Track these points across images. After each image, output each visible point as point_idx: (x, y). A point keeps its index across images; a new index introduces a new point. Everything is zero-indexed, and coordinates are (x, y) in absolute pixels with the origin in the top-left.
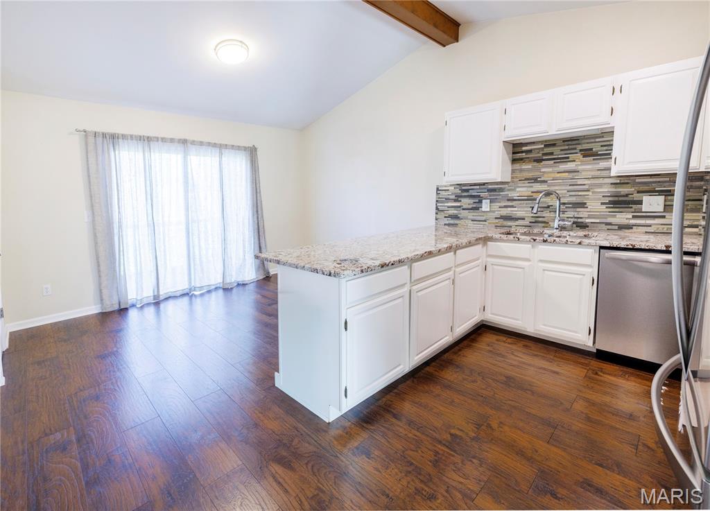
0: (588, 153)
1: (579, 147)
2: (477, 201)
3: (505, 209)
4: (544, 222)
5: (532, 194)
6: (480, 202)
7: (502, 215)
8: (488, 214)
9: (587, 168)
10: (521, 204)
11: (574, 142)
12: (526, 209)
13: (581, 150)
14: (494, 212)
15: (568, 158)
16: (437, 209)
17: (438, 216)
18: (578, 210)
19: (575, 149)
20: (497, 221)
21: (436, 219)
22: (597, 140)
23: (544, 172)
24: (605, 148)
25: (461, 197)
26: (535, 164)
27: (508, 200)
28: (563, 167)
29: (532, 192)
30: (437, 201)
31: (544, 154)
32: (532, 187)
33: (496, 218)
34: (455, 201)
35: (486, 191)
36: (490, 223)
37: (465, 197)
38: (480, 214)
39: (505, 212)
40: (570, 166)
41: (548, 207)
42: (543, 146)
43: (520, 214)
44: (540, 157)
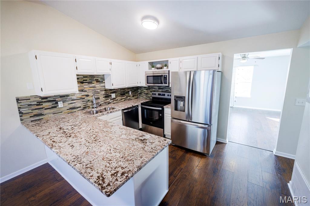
0: (97, 81)
1: (95, 79)
2: (55, 103)
3: (72, 104)
4: (89, 107)
5: (82, 97)
6: (57, 103)
7: (70, 107)
8: (63, 108)
9: (98, 86)
10: (78, 101)
11: (93, 77)
12: (81, 103)
13: (95, 80)
14: (66, 107)
15: (92, 82)
16: (20, 113)
17: (23, 118)
18: (98, 100)
19: (93, 79)
20: (68, 111)
21: (21, 120)
22: (99, 77)
23: (85, 87)
24: (101, 80)
25: (42, 102)
26: (81, 84)
27: (72, 100)
28: (91, 85)
29: (82, 96)
30: (19, 108)
31: (84, 80)
32: (81, 93)
33: (67, 110)
34: (37, 105)
35: (59, 97)
36: (64, 113)
37: (45, 102)
38: (58, 109)
39: (71, 106)
40: (93, 85)
41: (89, 101)
42: (83, 77)
43: (78, 105)
44: (82, 81)
